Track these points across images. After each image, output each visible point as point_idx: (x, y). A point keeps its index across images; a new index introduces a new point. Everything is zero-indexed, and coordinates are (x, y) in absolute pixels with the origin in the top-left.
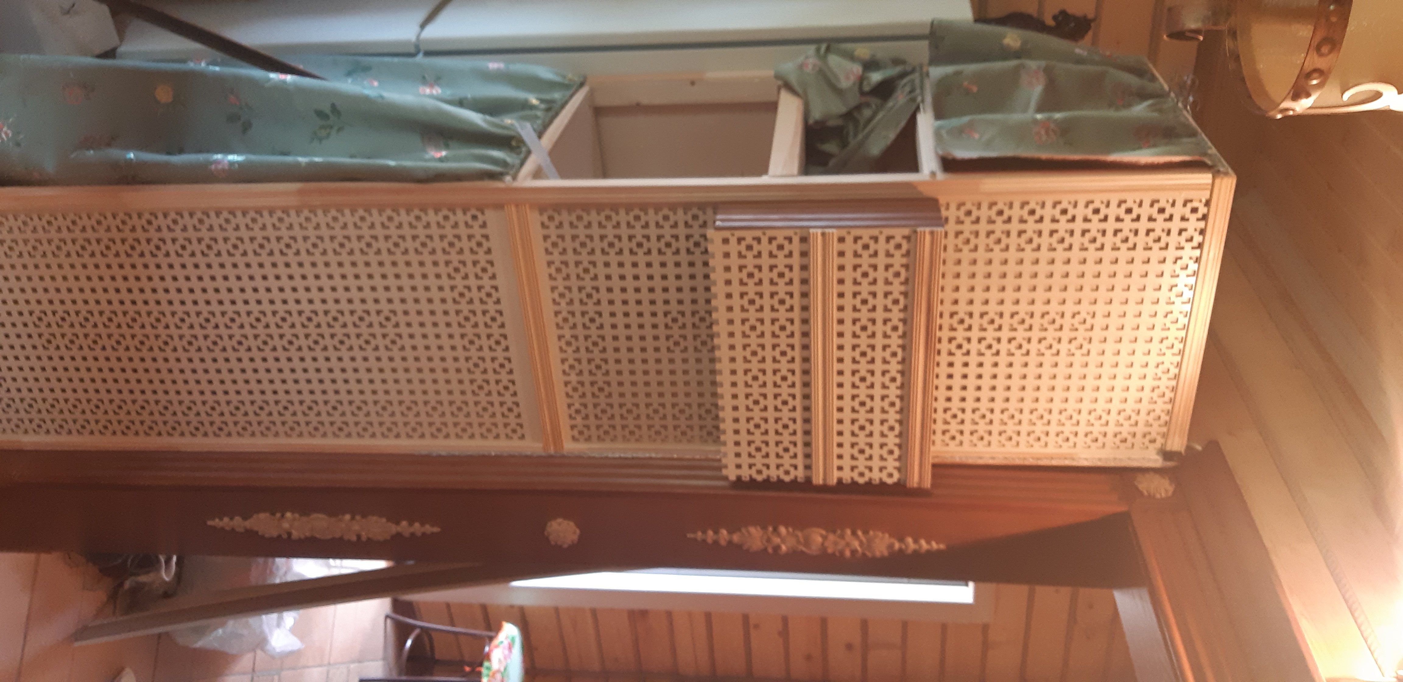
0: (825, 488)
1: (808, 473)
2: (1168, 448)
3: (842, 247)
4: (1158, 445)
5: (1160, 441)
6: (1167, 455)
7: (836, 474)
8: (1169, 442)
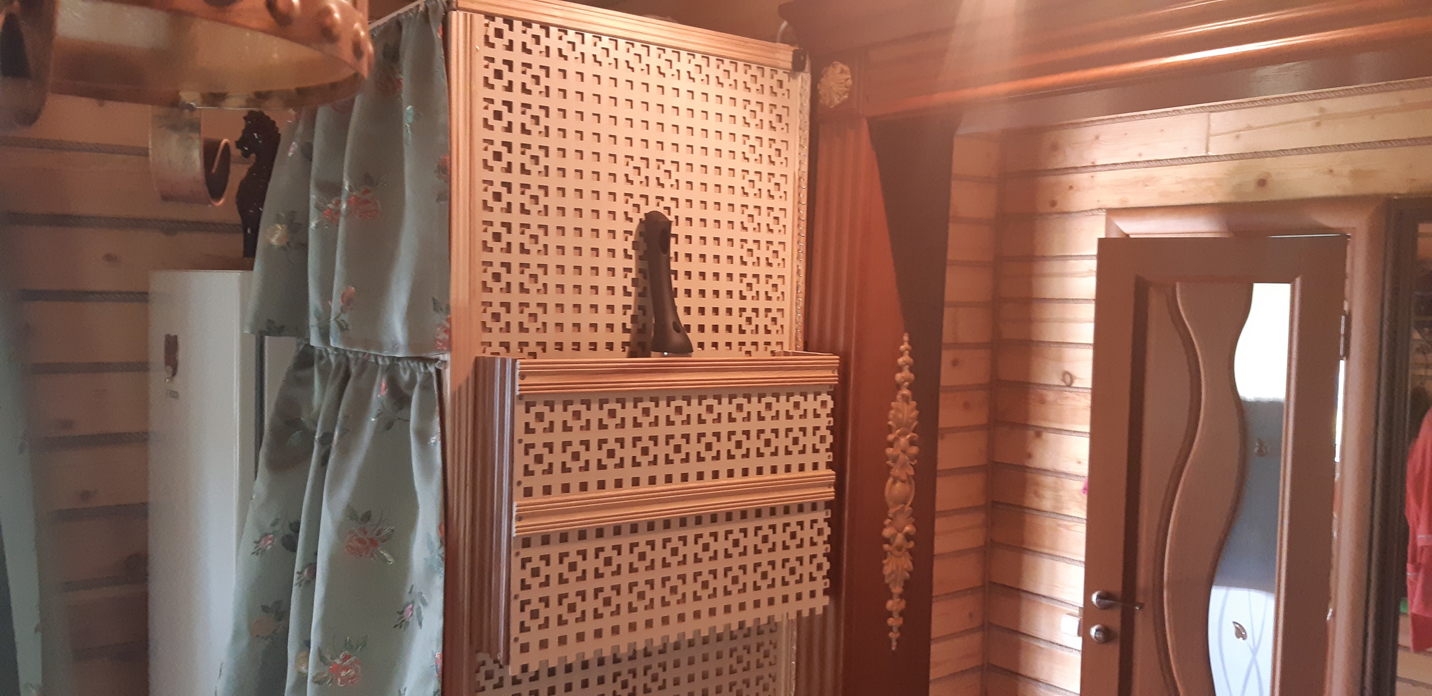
0: (839, 486)
1: (821, 506)
2: (789, 66)
3: (538, 491)
4: (784, 78)
5: (781, 75)
6: (797, 67)
7: (823, 471)
8: (782, 64)
